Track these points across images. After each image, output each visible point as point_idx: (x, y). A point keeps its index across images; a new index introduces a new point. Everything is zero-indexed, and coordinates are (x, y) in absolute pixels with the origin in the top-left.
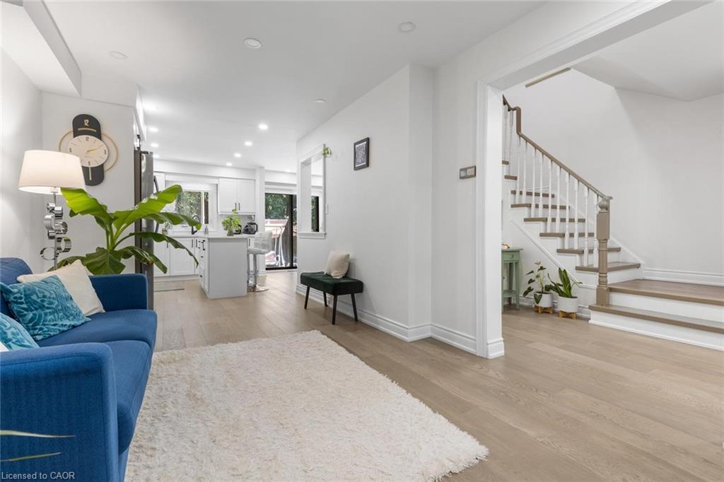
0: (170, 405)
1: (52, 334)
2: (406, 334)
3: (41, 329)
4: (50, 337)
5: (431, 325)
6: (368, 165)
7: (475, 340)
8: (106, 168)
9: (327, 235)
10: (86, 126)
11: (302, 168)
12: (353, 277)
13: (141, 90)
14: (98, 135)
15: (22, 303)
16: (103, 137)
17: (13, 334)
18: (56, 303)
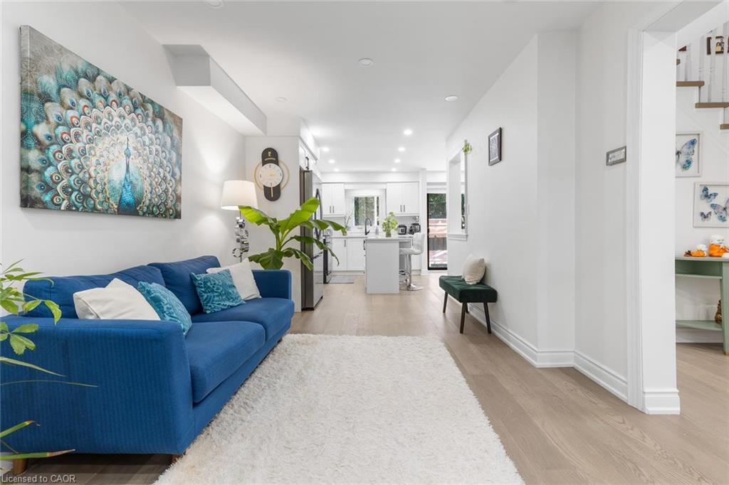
0: (283, 377)
1: (216, 310)
2: (535, 358)
3: (210, 306)
4: (215, 312)
5: (574, 352)
6: (500, 159)
7: (626, 383)
8: (282, 186)
9: (469, 237)
10: (270, 156)
11: (450, 167)
12: (489, 285)
13: (305, 122)
14: (277, 162)
15: (202, 287)
16: (281, 164)
17: (168, 308)
18: (221, 288)
